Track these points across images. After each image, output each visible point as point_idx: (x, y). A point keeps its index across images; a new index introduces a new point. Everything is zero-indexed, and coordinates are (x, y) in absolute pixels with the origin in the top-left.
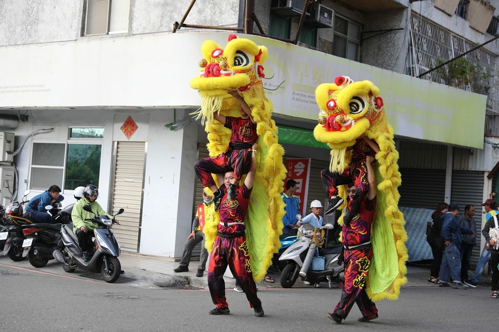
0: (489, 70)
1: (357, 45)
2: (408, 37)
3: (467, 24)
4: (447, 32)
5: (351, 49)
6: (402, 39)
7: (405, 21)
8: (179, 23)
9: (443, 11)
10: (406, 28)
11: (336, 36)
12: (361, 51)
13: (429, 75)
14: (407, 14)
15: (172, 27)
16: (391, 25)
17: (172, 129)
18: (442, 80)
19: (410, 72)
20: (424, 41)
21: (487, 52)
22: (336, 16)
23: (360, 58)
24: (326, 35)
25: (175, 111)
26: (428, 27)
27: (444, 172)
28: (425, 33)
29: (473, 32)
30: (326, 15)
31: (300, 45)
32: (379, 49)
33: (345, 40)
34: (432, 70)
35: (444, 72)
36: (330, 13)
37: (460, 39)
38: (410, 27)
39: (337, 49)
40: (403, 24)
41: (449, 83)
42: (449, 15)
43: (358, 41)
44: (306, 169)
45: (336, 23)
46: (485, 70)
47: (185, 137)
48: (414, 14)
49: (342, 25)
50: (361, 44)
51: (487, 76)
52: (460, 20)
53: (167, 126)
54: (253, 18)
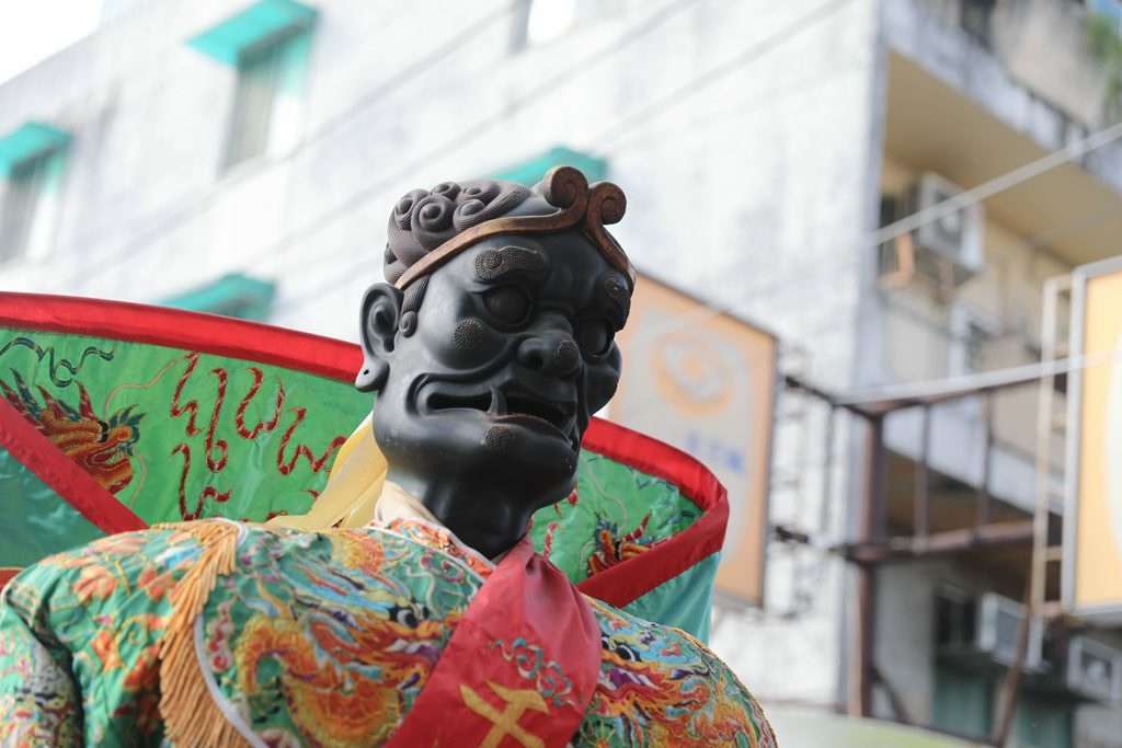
30: (1096, 671)
54: (871, 676)
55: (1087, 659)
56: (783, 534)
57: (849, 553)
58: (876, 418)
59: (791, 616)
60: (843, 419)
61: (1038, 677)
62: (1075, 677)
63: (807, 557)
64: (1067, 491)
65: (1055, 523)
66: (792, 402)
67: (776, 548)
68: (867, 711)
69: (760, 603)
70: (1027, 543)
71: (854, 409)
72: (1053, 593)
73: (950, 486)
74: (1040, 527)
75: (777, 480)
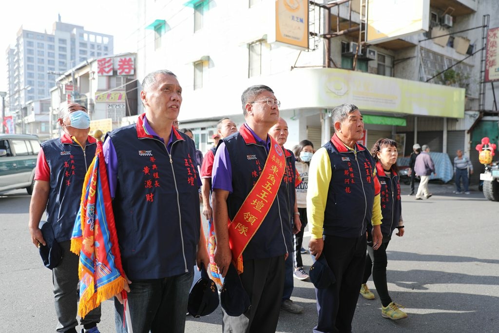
0: (468, 74)
1: (391, 68)
2: (419, 61)
3: (454, 50)
4: (442, 56)
5: (388, 70)
6: (416, 62)
7: (417, 53)
8: (293, 66)
9: (439, 45)
10: (418, 56)
11: (379, 65)
12: (394, 71)
13: (432, 80)
14: (418, 49)
15: (290, 68)
16: (409, 55)
17: (294, 120)
18: (440, 82)
19: (421, 80)
20: (428, 62)
21: (465, 65)
22: (378, 54)
23: (393, 75)
24: (373, 64)
25: (294, 110)
26: (431, 54)
27: (442, 132)
28: (429, 57)
29: (458, 54)
30: (372, 54)
31: (357, 70)
32: (403, 68)
33: (384, 66)
34: (434, 77)
35: (441, 78)
36: (374, 52)
37: (450, 60)
38: (420, 55)
39: (380, 71)
40: (416, 54)
41: (444, 83)
42: (443, 47)
43: (392, 66)
44: (364, 135)
45: (378, 57)
46: (466, 75)
47: (300, 123)
48: (422, 48)
49: (382, 58)
50: (393, 67)
51: (467, 78)
52: (450, 49)
53: (291, 118)
54: (330, 60)
55: (370, 52)
56: (312, 34)
57: (324, 36)
58: (329, 9)
59: (314, 50)
60: (322, 9)
61: (361, 56)
62: (368, 56)
63: (316, 38)
64: (365, 19)
65: (363, 25)
66: (312, 7)
67: (310, 37)
68: (329, 66)
69: (308, 48)
70: (359, 30)
71: (324, 7)
72: (363, 40)
73: (344, 20)
74: (361, 26)
75: (310, 24)
